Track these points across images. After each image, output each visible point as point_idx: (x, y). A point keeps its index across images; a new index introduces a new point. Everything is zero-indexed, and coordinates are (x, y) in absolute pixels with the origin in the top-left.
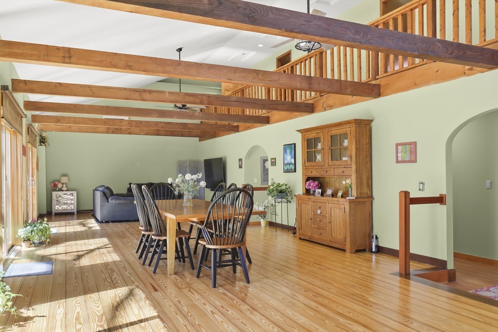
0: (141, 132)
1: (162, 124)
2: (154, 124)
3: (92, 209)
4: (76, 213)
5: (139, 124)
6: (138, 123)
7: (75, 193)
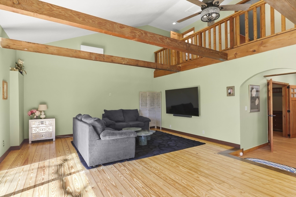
0: (122, 61)
1: (168, 40)
2: (160, 38)
3: (72, 133)
4: (54, 140)
5: (144, 35)
6: (142, 34)
7: (53, 121)
